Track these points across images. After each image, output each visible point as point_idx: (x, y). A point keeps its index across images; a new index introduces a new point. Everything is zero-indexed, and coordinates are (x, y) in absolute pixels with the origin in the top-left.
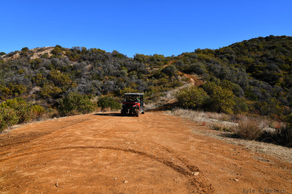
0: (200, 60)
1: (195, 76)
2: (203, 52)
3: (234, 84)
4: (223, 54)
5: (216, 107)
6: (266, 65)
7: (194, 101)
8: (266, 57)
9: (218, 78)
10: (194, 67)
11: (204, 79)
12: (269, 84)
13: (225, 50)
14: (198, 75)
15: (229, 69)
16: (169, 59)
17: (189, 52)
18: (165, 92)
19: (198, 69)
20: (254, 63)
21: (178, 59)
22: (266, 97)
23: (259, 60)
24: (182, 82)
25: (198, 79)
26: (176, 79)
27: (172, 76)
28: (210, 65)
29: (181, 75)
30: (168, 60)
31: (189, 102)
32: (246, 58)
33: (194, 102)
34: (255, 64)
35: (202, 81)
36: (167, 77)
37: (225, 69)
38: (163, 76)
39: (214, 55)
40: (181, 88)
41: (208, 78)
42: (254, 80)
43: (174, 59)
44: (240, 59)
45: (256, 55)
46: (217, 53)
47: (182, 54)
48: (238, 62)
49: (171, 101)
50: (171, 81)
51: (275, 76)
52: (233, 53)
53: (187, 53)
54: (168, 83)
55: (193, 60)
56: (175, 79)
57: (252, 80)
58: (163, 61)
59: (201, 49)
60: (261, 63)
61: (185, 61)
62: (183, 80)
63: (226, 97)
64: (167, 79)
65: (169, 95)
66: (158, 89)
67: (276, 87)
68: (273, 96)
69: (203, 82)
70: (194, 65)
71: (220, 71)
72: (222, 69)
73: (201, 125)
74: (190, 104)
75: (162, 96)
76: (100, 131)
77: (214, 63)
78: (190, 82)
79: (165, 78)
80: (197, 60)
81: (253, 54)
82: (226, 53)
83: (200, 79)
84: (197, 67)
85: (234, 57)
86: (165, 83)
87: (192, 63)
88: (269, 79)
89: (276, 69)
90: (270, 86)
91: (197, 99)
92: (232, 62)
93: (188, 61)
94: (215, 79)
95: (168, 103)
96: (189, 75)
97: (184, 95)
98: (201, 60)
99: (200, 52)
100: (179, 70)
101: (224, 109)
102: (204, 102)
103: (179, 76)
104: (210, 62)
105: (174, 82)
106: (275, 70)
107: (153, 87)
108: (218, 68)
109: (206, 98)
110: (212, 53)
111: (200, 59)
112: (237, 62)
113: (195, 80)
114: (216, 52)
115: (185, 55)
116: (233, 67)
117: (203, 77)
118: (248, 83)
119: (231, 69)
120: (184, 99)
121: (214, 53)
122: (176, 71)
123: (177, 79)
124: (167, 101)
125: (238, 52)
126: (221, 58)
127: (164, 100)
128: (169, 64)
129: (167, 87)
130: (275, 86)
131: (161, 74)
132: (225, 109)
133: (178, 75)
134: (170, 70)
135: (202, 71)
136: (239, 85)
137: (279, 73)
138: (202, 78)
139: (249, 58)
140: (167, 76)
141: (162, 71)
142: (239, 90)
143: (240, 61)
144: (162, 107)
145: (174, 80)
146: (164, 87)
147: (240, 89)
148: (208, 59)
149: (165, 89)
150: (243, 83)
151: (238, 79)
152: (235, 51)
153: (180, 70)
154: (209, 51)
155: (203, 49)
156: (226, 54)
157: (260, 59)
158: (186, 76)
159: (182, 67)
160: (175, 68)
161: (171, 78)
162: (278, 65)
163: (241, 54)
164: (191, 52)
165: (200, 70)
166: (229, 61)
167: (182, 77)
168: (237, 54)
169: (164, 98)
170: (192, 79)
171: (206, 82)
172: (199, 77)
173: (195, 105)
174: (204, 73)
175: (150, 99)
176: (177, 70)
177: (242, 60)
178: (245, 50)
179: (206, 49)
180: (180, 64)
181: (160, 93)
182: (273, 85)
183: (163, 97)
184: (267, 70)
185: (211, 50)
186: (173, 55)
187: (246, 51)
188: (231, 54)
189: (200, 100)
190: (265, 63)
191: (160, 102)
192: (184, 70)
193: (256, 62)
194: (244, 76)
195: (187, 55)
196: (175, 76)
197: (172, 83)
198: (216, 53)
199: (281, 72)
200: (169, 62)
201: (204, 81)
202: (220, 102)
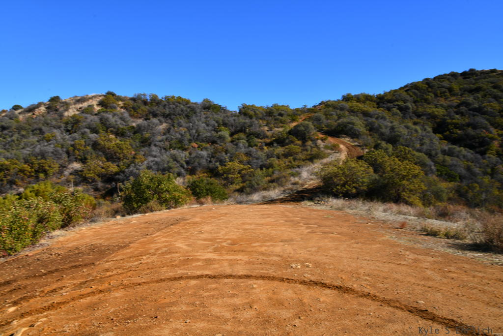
0: (352, 113)
1: (347, 140)
2: (356, 99)
3: (417, 154)
4: (392, 103)
5: (392, 194)
6: (467, 121)
7: (353, 183)
8: (466, 107)
9: (388, 144)
10: (345, 125)
11: (362, 146)
12: (477, 153)
13: (394, 95)
14: (353, 138)
15: (403, 127)
16: (299, 113)
17: (333, 100)
18: (297, 169)
19: (352, 128)
20: (446, 117)
21: (315, 113)
22: (474, 174)
23: (455, 112)
24: (326, 151)
25: (353, 146)
26: (315, 146)
27: (306, 141)
28: (370, 120)
29: (323, 140)
30: (297, 114)
31: (343, 185)
32: (431, 109)
33: (354, 185)
34: (448, 118)
35: (359, 149)
36: (299, 142)
37: (398, 128)
38: (292, 142)
39: (375, 104)
40: (325, 161)
41: (369, 144)
42: (450, 146)
43: (308, 112)
44: (420, 110)
45: (449, 103)
46: (381, 101)
47: (320, 104)
48: (419, 116)
49: (310, 185)
50: (307, 150)
51: (483, 138)
52: (408, 100)
53: (329, 101)
54: (301, 152)
55: (341, 113)
56: (312, 145)
57: (446, 146)
58: (289, 115)
59: (353, 94)
60: (457, 116)
61: (326, 115)
62: (326, 147)
63: (409, 176)
64: (298, 147)
65: (305, 174)
66: (285, 163)
67: (489, 157)
68: (485, 173)
69: (362, 151)
70: (345, 121)
71: (390, 132)
72: (392, 128)
73: (398, 227)
74: (345, 189)
75: (293, 175)
76: (222, 242)
77: (377, 118)
78: (340, 151)
79: (295, 145)
80: (347, 113)
81: (442, 101)
82: (397, 101)
83: (355, 146)
84: (350, 125)
85: (410, 107)
86: (297, 153)
87: (339, 118)
88: (474, 144)
89: (484, 126)
90: (479, 156)
91: (358, 180)
92: (408, 116)
93: (332, 115)
94: (384, 144)
95: (304, 189)
96: (336, 138)
97: (335, 173)
98: (354, 112)
99: (352, 100)
100: (318, 131)
101: (406, 198)
102: (371, 186)
103: (319, 141)
104: (371, 117)
105: (311, 151)
106: (483, 128)
107: (275, 161)
108: (386, 127)
109: (373, 178)
110: (372, 101)
111: (352, 111)
112: (416, 115)
113: (347, 147)
114: (379, 98)
115: (326, 105)
116: (410, 124)
117: (360, 141)
118: (439, 151)
119: (407, 127)
120: (335, 180)
121: (375, 101)
122: (313, 132)
123: (317, 146)
124: (302, 185)
125: (417, 98)
126: (389, 109)
127: (298, 182)
128: (300, 120)
129: (300, 160)
130: (487, 155)
131: (288, 138)
132: (409, 197)
133: (317, 139)
134: (304, 131)
135: (359, 132)
136: (426, 154)
137: (491, 133)
138: (360, 143)
139: (437, 109)
140: (298, 140)
141: (290, 133)
142: (427, 163)
143: (421, 114)
144: (295, 195)
145: (312, 147)
146: (295, 159)
147: (428, 161)
148: (367, 111)
149: (297, 163)
150: (430, 150)
151: (422, 144)
152: (411, 96)
153: (320, 130)
154: (367, 98)
155: (357, 94)
156: (396, 103)
157: (455, 110)
158: (331, 140)
159: (324, 126)
160: (313, 127)
161: (306, 144)
162: (487, 120)
163: (422, 102)
164: (336, 100)
165: (355, 130)
166: (402, 113)
167: (324, 142)
168: (415, 102)
169: (297, 179)
170: (342, 146)
171: (367, 150)
172: (355, 142)
173: (354, 191)
174: (363, 135)
175: (272, 181)
176: (315, 131)
177: (425, 113)
178: (429, 95)
179: (362, 94)
180: (318, 120)
181: (289, 171)
182: (483, 153)
183: (295, 177)
184: (470, 129)
185: (370, 96)
186: (305, 106)
187: (431, 96)
188: (405, 101)
189: (363, 182)
190: (465, 116)
191: (290, 186)
192: (328, 130)
193: (449, 115)
194: (431, 140)
195: (329, 105)
196: (312, 141)
197: (309, 152)
198: (378, 100)
199: (494, 131)
200: (299, 117)
201: (363, 149)
202: (399, 185)
